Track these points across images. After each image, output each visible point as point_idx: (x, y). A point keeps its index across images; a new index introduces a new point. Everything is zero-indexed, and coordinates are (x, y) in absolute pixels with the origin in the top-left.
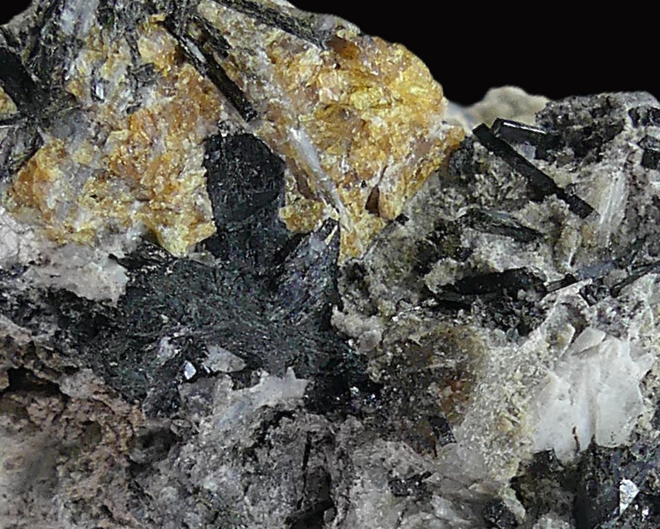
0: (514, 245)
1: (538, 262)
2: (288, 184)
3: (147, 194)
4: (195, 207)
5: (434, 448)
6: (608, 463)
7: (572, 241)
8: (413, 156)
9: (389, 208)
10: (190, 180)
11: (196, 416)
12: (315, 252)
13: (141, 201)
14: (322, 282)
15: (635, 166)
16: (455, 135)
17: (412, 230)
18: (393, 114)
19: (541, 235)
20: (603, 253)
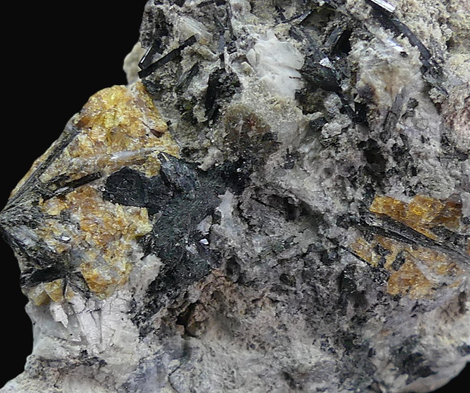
0: (198, 77)
1: (209, 68)
2: (136, 169)
3: (119, 233)
4: (132, 214)
5: (277, 143)
6: (310, 67)
7: (204, 50)
8: (142, 108)
9: (162, 127)
10: (119, 212)
11: (226, 245)
12: (170, 167)
13: (121, 237)
14: (185, 168)
15: (180, 10)
16: (139, 87)
17: (175, 120)
18: (120, 111)
19: (197, 63)
20: (215, 38)
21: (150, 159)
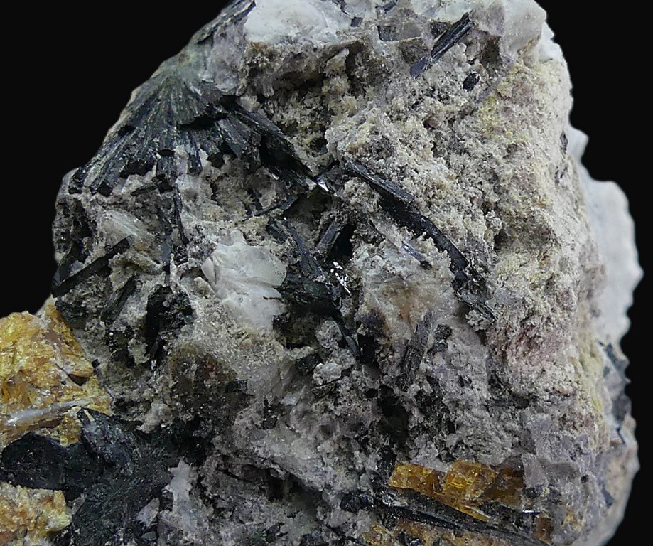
0: (135, 297)
1: (149, 285)
2: (45, 434)
3: (22, 529)
4: (41, 501)
5: (247, 395)
6: (294, 284)
7: (142, 258)
8: (55, 344)
9: (85, 371)
10: (22, 498)
11: (181, 541)
12: (96, 431)
13: (25, 535)
14: (117, 431)
15: (106, 201)
16: (50, 312)
17: (105, 359)
18: (21, 350)
19: (133, 277)
20: (158, 240)
21: (66, 419)
